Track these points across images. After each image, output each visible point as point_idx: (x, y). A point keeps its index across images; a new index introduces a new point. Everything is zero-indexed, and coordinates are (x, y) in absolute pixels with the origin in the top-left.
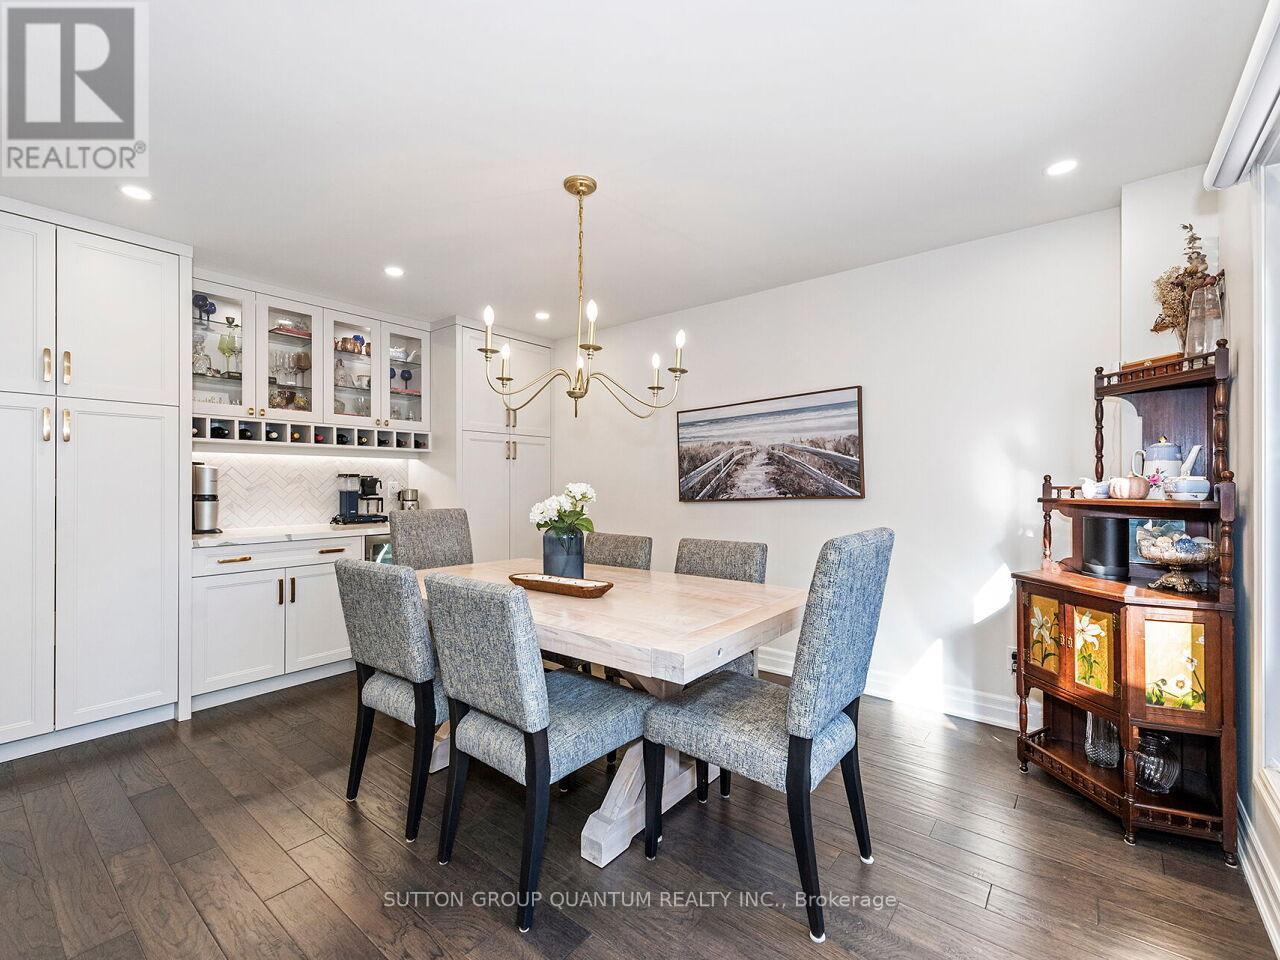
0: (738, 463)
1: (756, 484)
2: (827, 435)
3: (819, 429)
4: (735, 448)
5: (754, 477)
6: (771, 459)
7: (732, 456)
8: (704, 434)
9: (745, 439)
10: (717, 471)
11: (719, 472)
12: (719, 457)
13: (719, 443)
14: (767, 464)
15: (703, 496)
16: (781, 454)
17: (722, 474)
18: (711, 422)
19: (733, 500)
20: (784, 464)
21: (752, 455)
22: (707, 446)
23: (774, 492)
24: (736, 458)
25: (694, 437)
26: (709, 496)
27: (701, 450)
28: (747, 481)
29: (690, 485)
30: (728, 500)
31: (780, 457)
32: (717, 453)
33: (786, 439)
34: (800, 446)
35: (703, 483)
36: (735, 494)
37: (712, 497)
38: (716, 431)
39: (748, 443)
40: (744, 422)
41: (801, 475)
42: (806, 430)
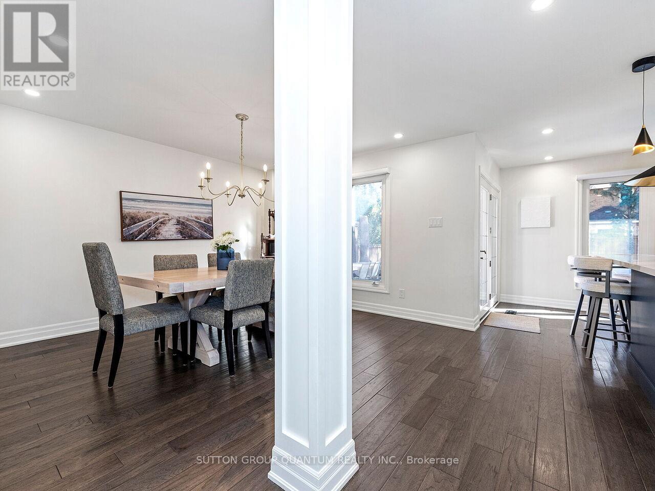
0: (161, 223)
1: (171, 233)
2: (202, 215)
3: (199, 212)
4: (160, 216)
5: (170, 230)
6: (178, 222)
7: (158, 219)
8: (140, 206)
9: (166, 212)
10: (149, 226)
11: (150, 226)
12: (151, 219)
13: (150, 212)
14: (177, 224)
15: (140, 238)
16: (183, 220)
17: (153, 227)
18: (145, 201)
19: (159, 240)
20: (184, 225)
21: (169, 220)
22: (142, 213)
23: (180, 237)
24: (161, 220)
25: (134, 207)
26: (144, 238)
27: (139, 214)
28: (166, 231)
29: (131, 232)
30: (156, 240)
31: (183, 222)
32: (149, 217)
33: (186, 215)
34: (191, 218)
35: (140, 232)
36: (160, 237)
37: (146, 239)
38: (149, 206)
39: (167, 215)
40: (165, 204)
41: (192, 230)
42: (193, 212)
